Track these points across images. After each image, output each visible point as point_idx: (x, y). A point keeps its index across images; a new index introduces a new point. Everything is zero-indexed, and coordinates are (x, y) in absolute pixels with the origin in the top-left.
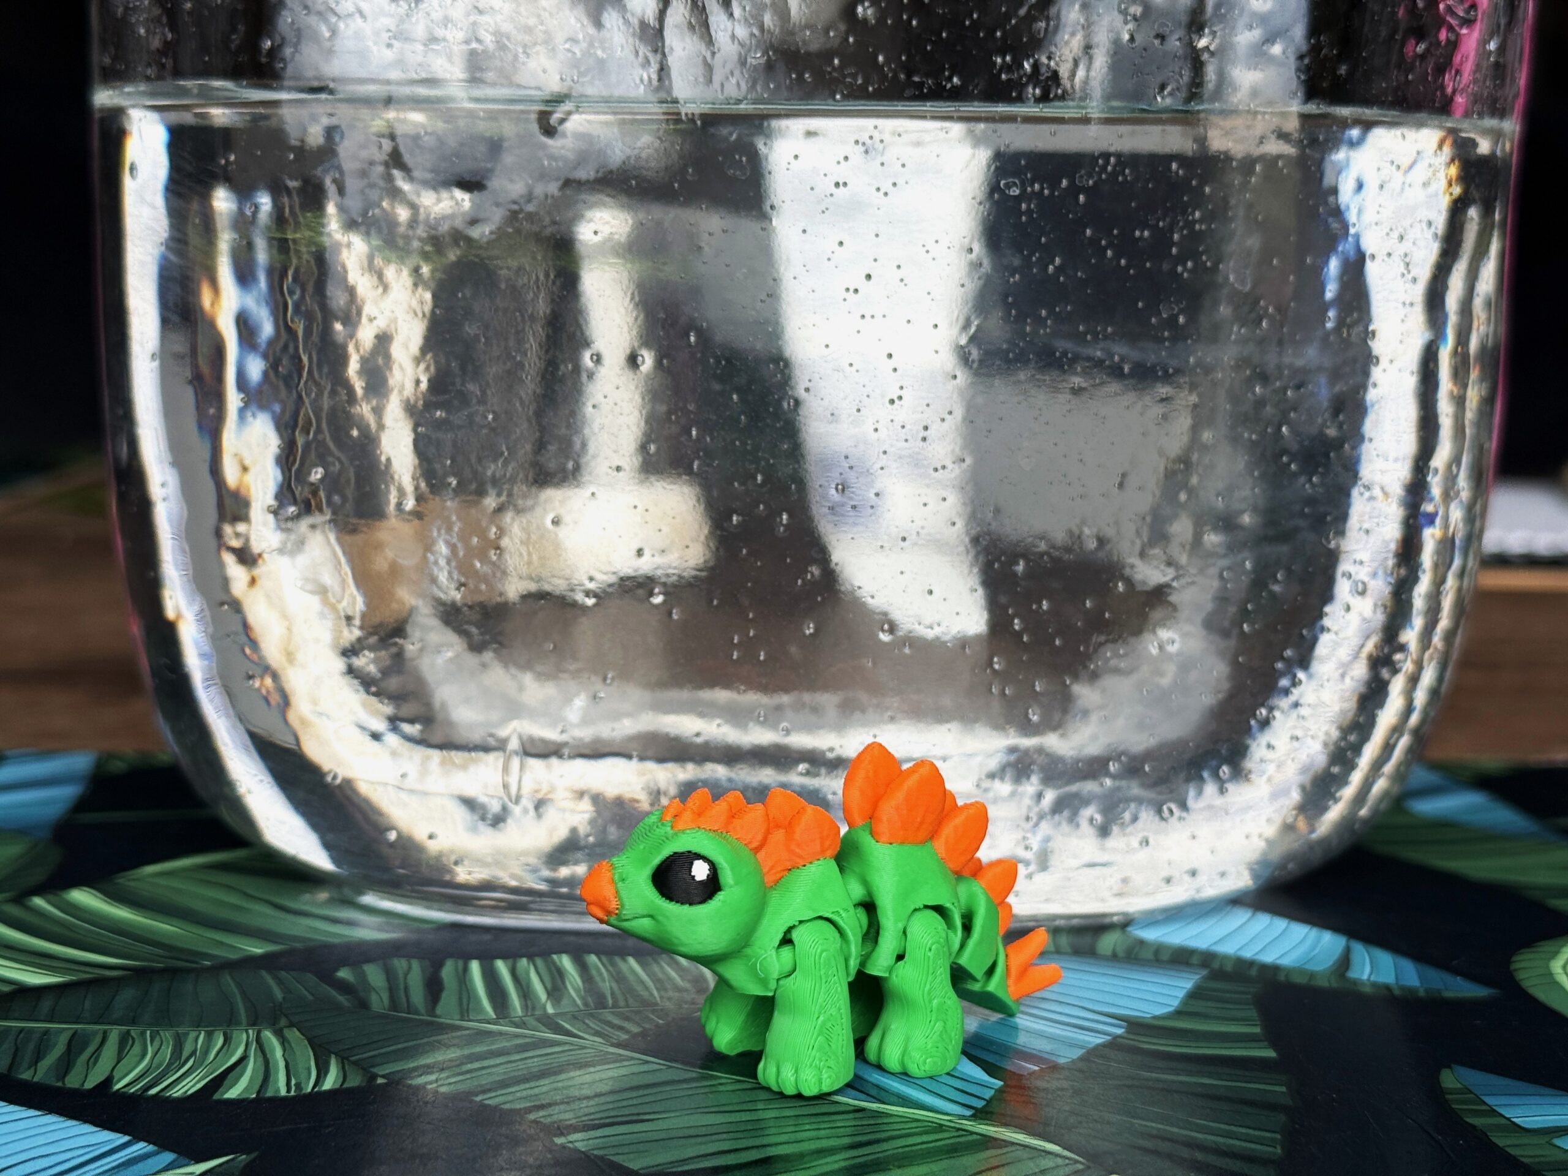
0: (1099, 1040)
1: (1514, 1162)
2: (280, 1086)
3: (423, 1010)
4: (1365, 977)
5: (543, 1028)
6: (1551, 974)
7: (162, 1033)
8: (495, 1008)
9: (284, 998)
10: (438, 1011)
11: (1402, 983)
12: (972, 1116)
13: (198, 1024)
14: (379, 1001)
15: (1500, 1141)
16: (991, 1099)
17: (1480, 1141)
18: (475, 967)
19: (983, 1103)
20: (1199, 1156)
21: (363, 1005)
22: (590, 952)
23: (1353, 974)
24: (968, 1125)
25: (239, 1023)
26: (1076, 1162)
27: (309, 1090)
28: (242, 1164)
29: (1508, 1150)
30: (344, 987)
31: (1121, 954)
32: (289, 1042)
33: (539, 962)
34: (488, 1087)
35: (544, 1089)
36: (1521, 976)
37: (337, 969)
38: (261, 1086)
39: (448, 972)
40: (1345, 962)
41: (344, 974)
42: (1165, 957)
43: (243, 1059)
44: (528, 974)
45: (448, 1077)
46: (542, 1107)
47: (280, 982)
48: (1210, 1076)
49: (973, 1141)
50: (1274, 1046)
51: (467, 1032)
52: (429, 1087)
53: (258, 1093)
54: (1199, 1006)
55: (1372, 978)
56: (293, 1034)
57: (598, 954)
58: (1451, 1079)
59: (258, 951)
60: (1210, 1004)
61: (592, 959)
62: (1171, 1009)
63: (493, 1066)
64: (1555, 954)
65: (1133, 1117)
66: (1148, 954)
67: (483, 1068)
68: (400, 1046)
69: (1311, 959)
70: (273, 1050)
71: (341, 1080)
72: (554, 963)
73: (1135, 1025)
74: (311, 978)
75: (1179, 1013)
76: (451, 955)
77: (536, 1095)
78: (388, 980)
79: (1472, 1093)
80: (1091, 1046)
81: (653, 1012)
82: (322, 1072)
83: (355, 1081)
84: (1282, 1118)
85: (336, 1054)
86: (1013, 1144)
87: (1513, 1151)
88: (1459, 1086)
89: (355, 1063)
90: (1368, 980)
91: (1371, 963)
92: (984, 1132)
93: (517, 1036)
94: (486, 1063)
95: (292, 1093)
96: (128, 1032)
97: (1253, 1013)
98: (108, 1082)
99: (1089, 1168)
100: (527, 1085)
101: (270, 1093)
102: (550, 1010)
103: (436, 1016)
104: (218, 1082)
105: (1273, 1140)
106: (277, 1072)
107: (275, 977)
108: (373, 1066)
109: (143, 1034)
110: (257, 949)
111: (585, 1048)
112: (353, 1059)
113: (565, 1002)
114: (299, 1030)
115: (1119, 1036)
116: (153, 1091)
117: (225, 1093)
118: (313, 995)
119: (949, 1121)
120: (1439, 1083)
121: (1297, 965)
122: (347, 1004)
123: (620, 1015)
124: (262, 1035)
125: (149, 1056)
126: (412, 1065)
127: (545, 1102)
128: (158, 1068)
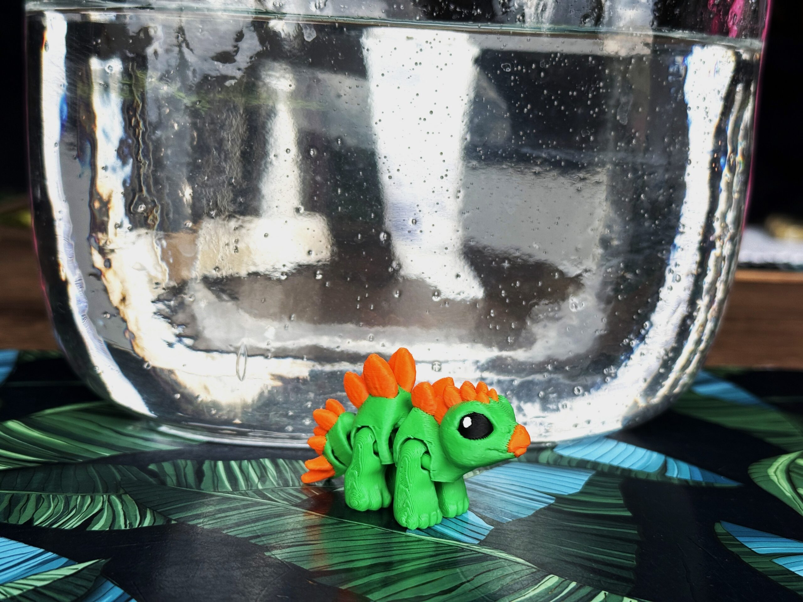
0: (542, 506)
1: (754, 571)
2: (121, 524)
3: (194, 487)
4: (675, 476)
5: (257, 497)
6: (768, 476)
7: (58, 496)
8: (231, 486)
9: (121, 479)
10: (202, 487)
11: (693, 479)
12: (478, 544)
13: (77, 492)
14: (171, 481)
15: (746, 560)
16: (489, 535)
17: (736, 559)
18: (220, 464)
19: (484, 537)
20: (594, 565)
21: (163, 483)
22: (280, 458)
23: (669, 474)
24: (476, 548)
25: (98, 492)
26: (532, 567)
27: (136, 526)
28: (103, 564)
29: (750, 564)
30: (152, 474)
31: (551, 462)
32: (125, 502)
33: (254, 462)
34: (229, 526)
35: (259, 527)
36: (753, 476)
37: (148, 465)
38: (111, 524)
39: (206, 466)
40: (664, 467)
41: (152, 467)
42: (574, 464)
43: (102, 510)
44: (248, 468)
45: (208, 521)
46: (258, 536)
47: (119, 471)
48: (599, 525)
49: (480, 556)
50: (630, 510)
51: (218, 498)
52: (199, 526)
53: (110, 527)
54: (591, 489)
55: (679, 476)
56: (127, 498)
57: (284, 459)
58: (720, 528)
59: (107, 455)
60: (597, 488)
61: (281, 461)
62: (578, 491)
63: (232, 516)
64: (770, 466)
65: (560, 546)
66: (565, 463)
67: (227, 516)
68: (183, 505)
69: (648, 466)
70: (117, 506)
71: (153, 522)
72: (261, 463)
73: (559, 499)
74: (135, 469)
75: (581, 493)
76: (208, 458)
77: (255, 530)
78: (175, 470)
79: (731, 535)
80: (538, 509)
81: (313, 489)
82: (143, 517)
83: (160, 522)
84: (636, 547)
85: (150, 508)
86: (500, 558)
87: (754, 566)
88: (724, 531)
89: (160, 513)
90: (677, 477)
91: (678, 468)
92: (486, 552)
93: (243, 500)
94: (228, 514)
95: (128, 528)
96: (41, 495)
97: (619, 493)
98: (31, 521)
99: (539, 571)
100: (249, 526)
101: (116, 528)
102: (260, 487)
103: (201, 490)
104: (89, 522)
105: (633, 558)
106: (119, 516)
107: (117, 469)
108: (169, 515)
109: (48, 496)
110: (106, 453)
111: (279, 507)
112: (159, 511)
113: (267, 483)
114: (130, 495)
115: (552, 504)
116: (55, 526)
117: (93, 527)
118: (136, 478)
119: (467, 546)
120: (714, 530)
121: (640, 469)
122: (154, 482)
123: (296, 490)
124: (111, 498)
125: (52, 508)
126: (190, 514)
127: (259, 534)
128: (57, 514)
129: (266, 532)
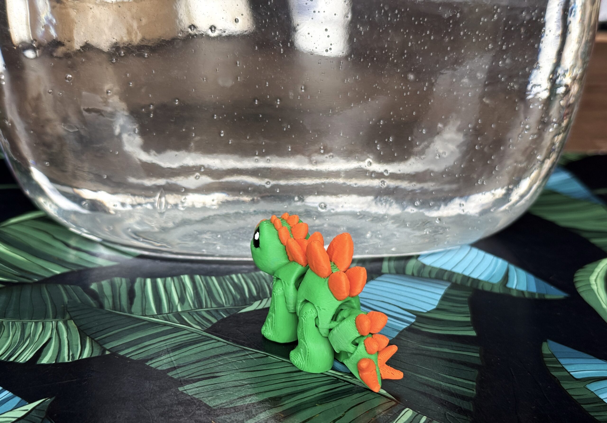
0: (404, 326)
1: (569, 398)
2: (65, 358)
3: (126, 310)
4: (514, 287)
5: (177, 321)
6: (590, 285)
7: (16, 323)
8: (156, 309)
9: (68, 302)
10: (133, 310)
11: (529, 290)
13: (31, 318)
14: (108, 304)
15: (566, 386)
17: (557, 386)
18: (149, 281)
20: (442, 396)
21: (101, 306)
22: (197, 274)
23: (509, 285)
24: (349, 377)
25: (48, 317)
26: (392, 400)
27: (77, 358)
28: (48, 404)
29: (568, 391)
30: (93, 295)
31: (415, 274)
32: (70, 329)
33: (175, 278)
34: (152, 356)
35: (177, 357)
36: (578, 285)
37: (91, 283)
38: (57, 356)
39: (137, 285)
40: (506, 277)
41: (93, 286)
42: (433, 275)
43: (50, 339)
44: (171, 287)
45: (137, 350)
46: (175, 368)
47: (67, 292)
48: (449, 347)
49: (351, 389)
50: (475, 329)
51: (145, 323)
52: (128, 356)
53: (56, 360)
54: (447, 305)
56: (71, 324)
57: (200, 275)
58: (546, 348)
59: (58, 272)
60: (451, 304)
61: (198, 277)
62: (434, 307)
63: (154, 344)
64: (592, 272)
65: (416, 374)
66: (426, 274)
68: (116, 331)
69: (493, 276)
70: (63, 335)
71: (91, 352)
72: (181, 280)
73: (419, 317)
74: (79, 288)
75: (438, 309)
76: (138, 276)
77: (172, 361)
78: (112, 291)
79: (555, 357)
80: (401, 330)
81: (222, 311)
82: (83, 347)
83: (97, 353)
84: (476, 372)
85: (89, 337)
88: (550, 353)
89: (97, 342)
90: (516, 288)
91: (517, 277)
93: (165, 325)
95: (70, 361)
96: (2, 322)
97: (467, 309)
99: (397, 403)
100: (169, 354)
101: (60, 361)
102: (179, 310)
103: (131, 313)
104: (39, 354)
105: (473, 385)
106: (64, 346)
107: (65, 289)
108: (105, 343)
109: (8, 323)
110: (58, 271)
111: (193, 333)
112: (96, 339)
113: (186, 304)
114: (74, 322)
115: (413, 324)
116: (12, 359)
117: (42, 360)
118: (80, 300)
119: (342, 376)
120: (541, 351)
121: (487, 280)
122: (95, 305)
123: (208, 312)
124: (58, 324)
125: (11, 337)
126: (121, 343)
127: (176, 365)
128: (14, 345)
129: (181, 362)
